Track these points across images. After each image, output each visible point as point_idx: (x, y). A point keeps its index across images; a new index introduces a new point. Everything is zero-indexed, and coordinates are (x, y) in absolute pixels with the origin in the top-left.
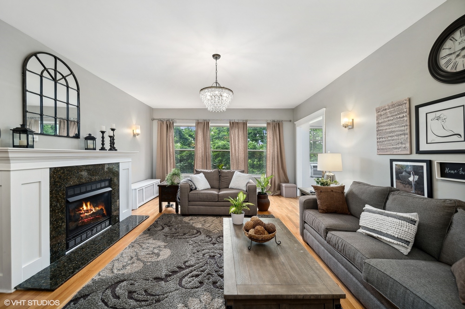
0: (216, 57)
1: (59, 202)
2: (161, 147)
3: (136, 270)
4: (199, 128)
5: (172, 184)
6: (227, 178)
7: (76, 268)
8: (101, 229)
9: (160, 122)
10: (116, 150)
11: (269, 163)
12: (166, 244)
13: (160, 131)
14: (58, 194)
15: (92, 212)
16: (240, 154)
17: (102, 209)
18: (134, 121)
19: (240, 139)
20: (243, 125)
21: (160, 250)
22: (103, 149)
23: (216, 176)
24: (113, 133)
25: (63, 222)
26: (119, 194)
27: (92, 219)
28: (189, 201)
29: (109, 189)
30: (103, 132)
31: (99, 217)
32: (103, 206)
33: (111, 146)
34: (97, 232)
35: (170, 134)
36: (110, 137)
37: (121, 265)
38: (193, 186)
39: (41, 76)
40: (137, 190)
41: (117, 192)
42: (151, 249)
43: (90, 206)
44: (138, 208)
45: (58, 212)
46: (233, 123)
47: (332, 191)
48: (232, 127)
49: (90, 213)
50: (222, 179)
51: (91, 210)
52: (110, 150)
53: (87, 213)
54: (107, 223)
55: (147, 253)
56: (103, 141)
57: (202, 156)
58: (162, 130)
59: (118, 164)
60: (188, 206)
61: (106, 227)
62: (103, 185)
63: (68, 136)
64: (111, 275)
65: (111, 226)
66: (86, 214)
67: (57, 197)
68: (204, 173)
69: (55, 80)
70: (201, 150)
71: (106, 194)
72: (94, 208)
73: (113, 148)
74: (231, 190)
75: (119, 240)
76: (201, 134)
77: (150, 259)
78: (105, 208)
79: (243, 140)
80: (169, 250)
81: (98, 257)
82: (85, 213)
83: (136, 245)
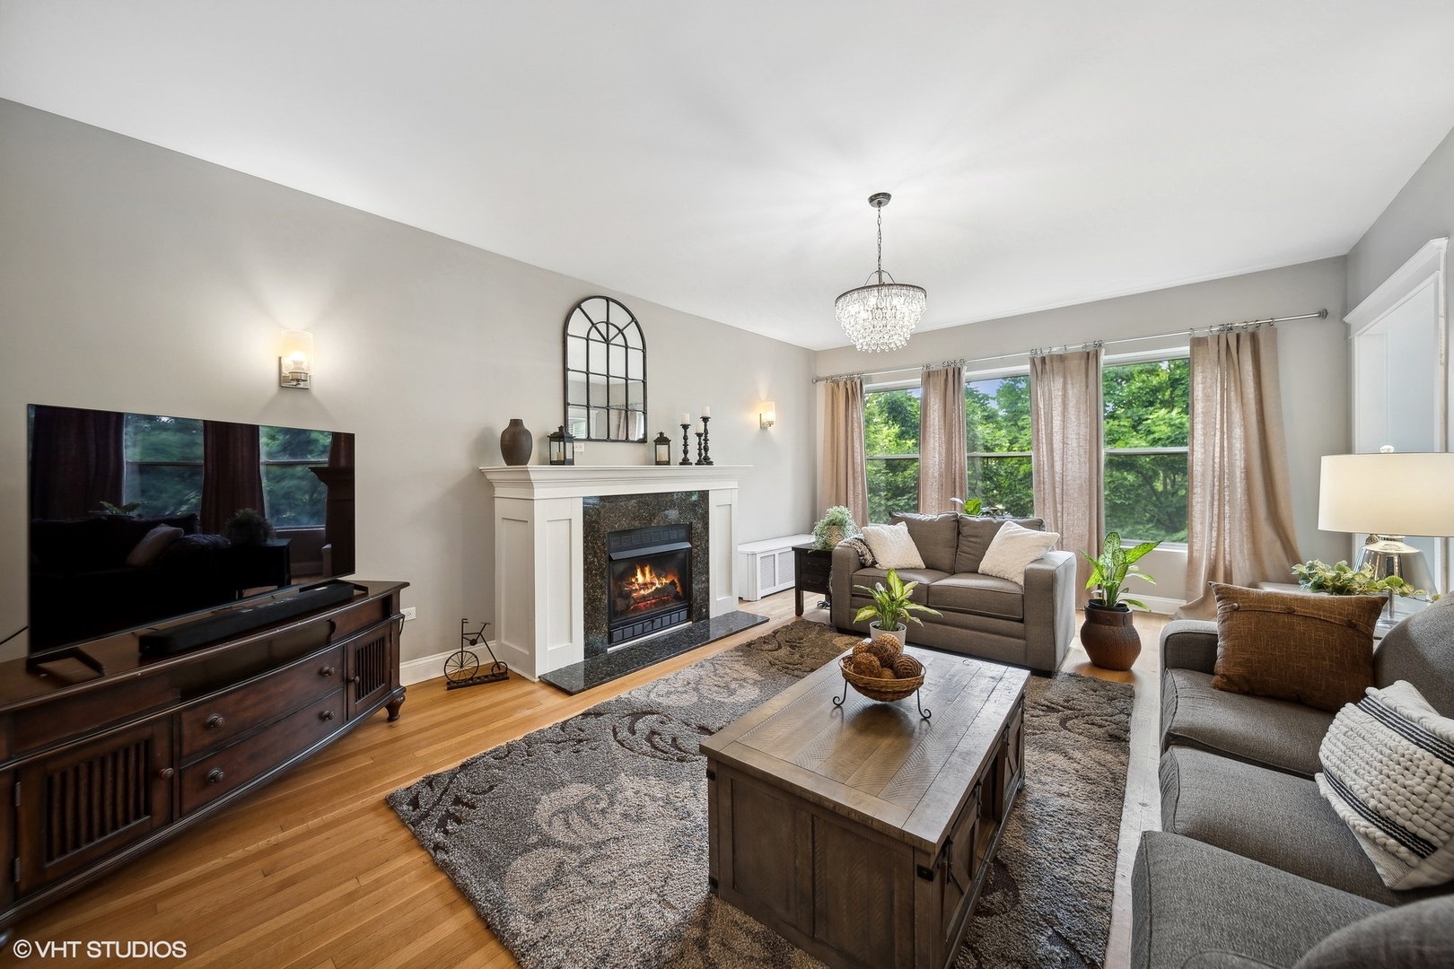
0: (879, 199)
1: (597, 557)
2: (833, 452)
3: (681, 704)
4: (932, 390)
5: (825, 548)
6: (978, 540)
7: (609, 675)
8: (671, 625)
9: (830, 385)
10: (711, 463)
11: (1200, 500)
12: (759, 678)
13: (830, 409)
14: (596, 543)
15: (654, 588)
16: (1069, 465)
17: (673, 583)
18: (763, 390)
19: (1072, 411)
20: (1083, 362)
21: (741, 686)
22: (685, 462)
23: (948, 534)
24: (706, 425)
25: (603, 593)
26: (708, 558)
27: (655, 603)
28: (853, 595)
29: (688, 545)
30: (685, 427)
31: (668, 600)
32: (674, 576)
33: (700, 455)
34: (662, 628)
35: (855, 416)
36: (699, 435)
37: (666, 690)
38: (868, 557)
39: (588, 339)
40: (758, 557)
41: (704, 554)
42: (727, 679)
43: (651, 575)
44: (759, 598)
45: (596, 575)
46: (1043, 360)
47: (1291, 612)
48: (1039, 372)
49: (650, 591)
50: (964, 542)
51: (653, 584)
52: (699, 463)
53: (644, 589)
54: (684, 614)
55: (716, 683)
56: (686, 445)
57: (941, 475)
58: (835, 406)
59: (704, 495)
60: (851, 607)
61: (680, 622)
62: (674, 535)
63: (627, 440)
64: (643, 699)
65: (691, 622)
66: (642, 592)
67: (594, 547)
68: (910, 523)
69: (607, 341)
70: (937, 456)
71: (681, 556)
72: (659, 579)
73: (705, 461)
74: (976, 579)
75: (689, 651)
76: (936, 407)
77: (715, 694)
78: (679, 580)
79: (1081, 414)
80: (757, 691)
81: (644, 667)
82: (640, 589)
83: (707, 664)
